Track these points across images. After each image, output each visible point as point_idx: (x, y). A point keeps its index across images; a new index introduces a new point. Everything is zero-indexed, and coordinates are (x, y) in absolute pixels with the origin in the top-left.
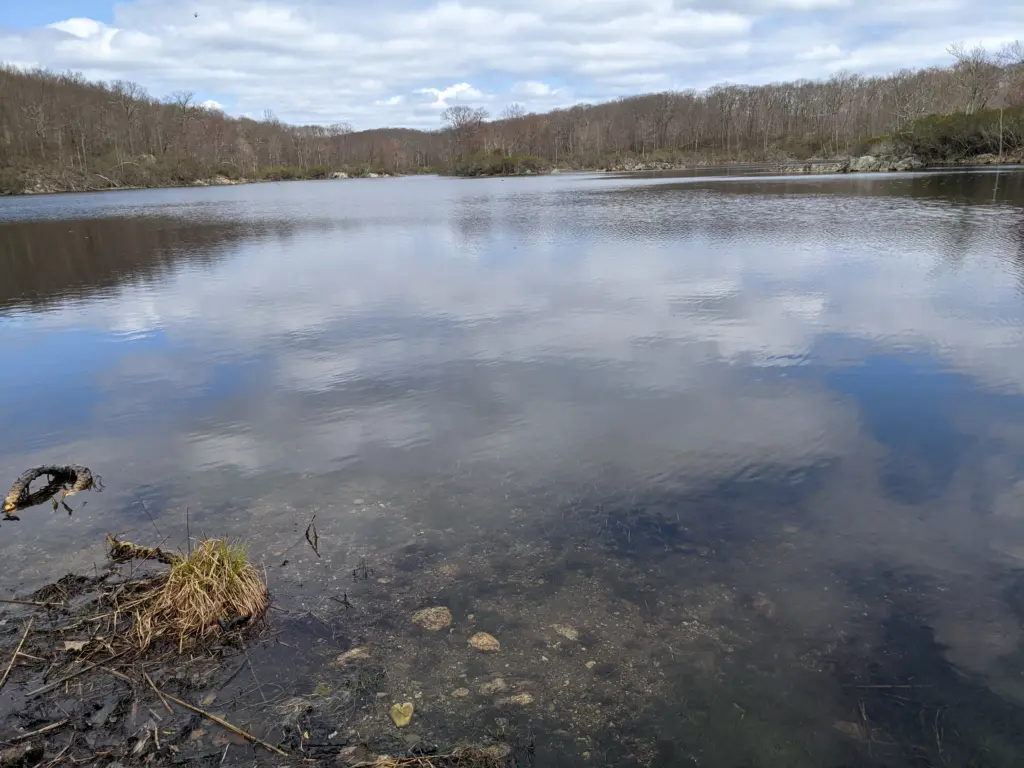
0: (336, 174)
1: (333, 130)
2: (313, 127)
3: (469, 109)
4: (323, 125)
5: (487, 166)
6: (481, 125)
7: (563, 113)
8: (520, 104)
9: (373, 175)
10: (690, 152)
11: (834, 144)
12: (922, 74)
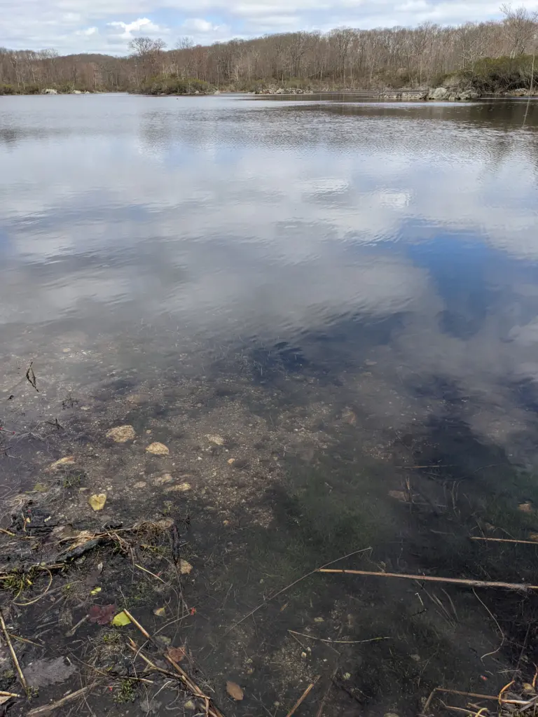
0: (47, 90)
1: (43, 54)
2: (28, 52)
3: (150, 40)
4: (35, 50)
5: (165, 87)
6: (159, 53)
7: (223, 46)
8: (189, 37)
9: (77, 92)
10: (317, 80)
11: (419, 79)
12: (482, 26)
